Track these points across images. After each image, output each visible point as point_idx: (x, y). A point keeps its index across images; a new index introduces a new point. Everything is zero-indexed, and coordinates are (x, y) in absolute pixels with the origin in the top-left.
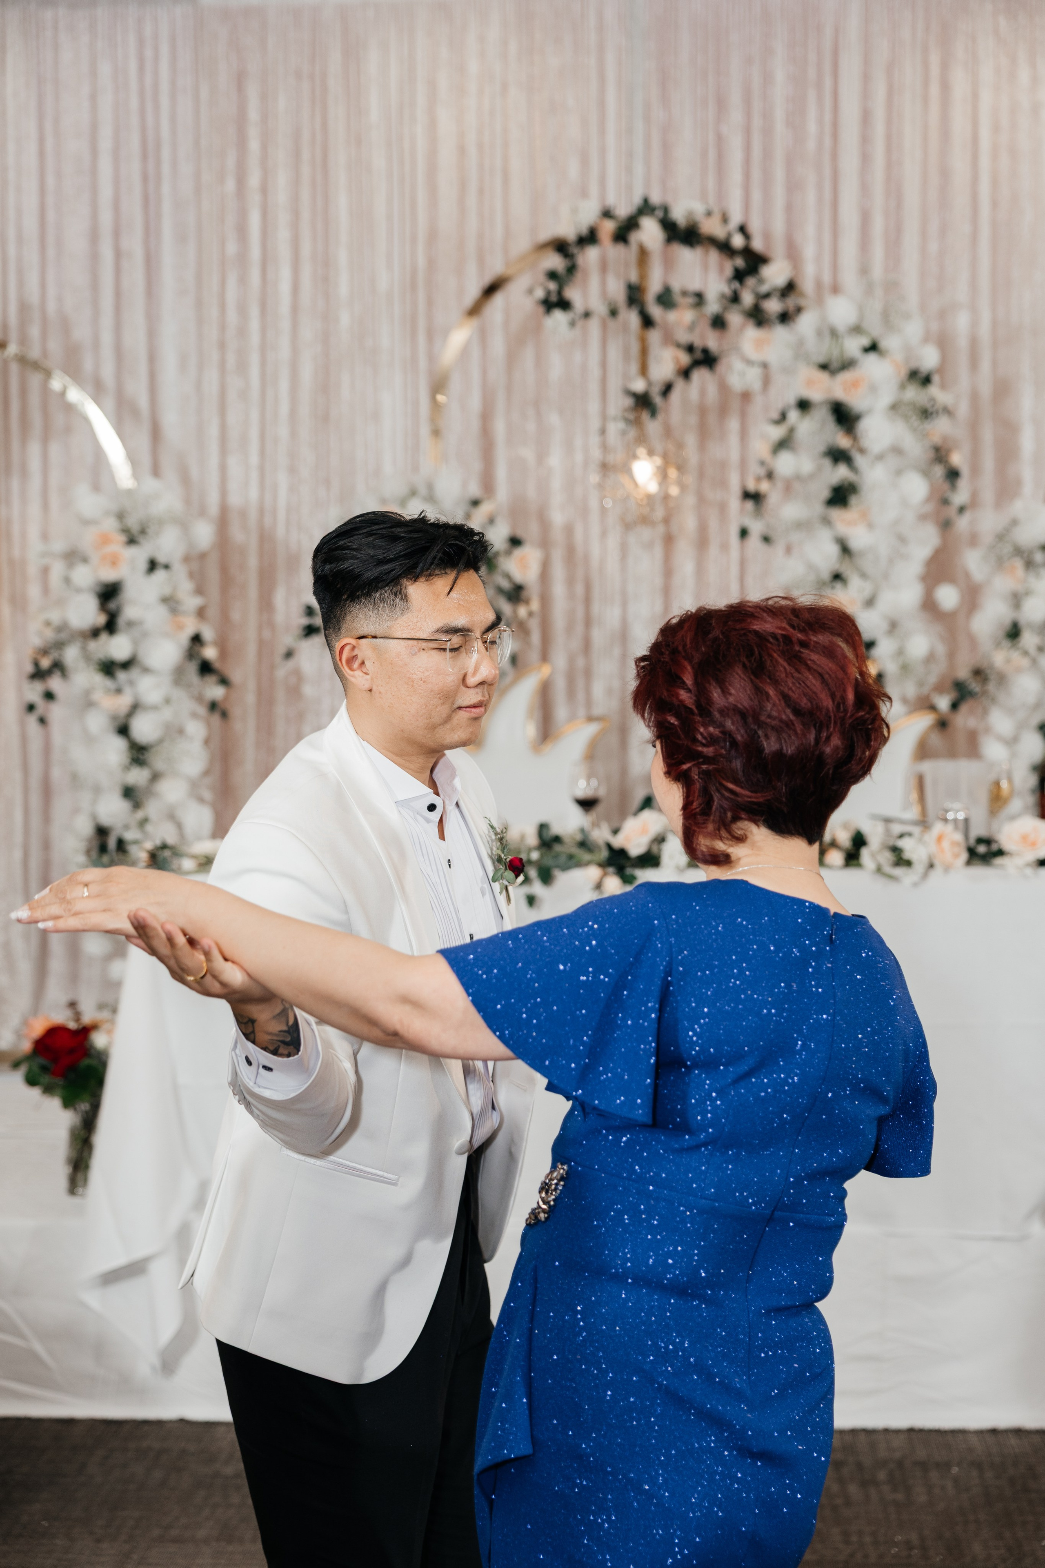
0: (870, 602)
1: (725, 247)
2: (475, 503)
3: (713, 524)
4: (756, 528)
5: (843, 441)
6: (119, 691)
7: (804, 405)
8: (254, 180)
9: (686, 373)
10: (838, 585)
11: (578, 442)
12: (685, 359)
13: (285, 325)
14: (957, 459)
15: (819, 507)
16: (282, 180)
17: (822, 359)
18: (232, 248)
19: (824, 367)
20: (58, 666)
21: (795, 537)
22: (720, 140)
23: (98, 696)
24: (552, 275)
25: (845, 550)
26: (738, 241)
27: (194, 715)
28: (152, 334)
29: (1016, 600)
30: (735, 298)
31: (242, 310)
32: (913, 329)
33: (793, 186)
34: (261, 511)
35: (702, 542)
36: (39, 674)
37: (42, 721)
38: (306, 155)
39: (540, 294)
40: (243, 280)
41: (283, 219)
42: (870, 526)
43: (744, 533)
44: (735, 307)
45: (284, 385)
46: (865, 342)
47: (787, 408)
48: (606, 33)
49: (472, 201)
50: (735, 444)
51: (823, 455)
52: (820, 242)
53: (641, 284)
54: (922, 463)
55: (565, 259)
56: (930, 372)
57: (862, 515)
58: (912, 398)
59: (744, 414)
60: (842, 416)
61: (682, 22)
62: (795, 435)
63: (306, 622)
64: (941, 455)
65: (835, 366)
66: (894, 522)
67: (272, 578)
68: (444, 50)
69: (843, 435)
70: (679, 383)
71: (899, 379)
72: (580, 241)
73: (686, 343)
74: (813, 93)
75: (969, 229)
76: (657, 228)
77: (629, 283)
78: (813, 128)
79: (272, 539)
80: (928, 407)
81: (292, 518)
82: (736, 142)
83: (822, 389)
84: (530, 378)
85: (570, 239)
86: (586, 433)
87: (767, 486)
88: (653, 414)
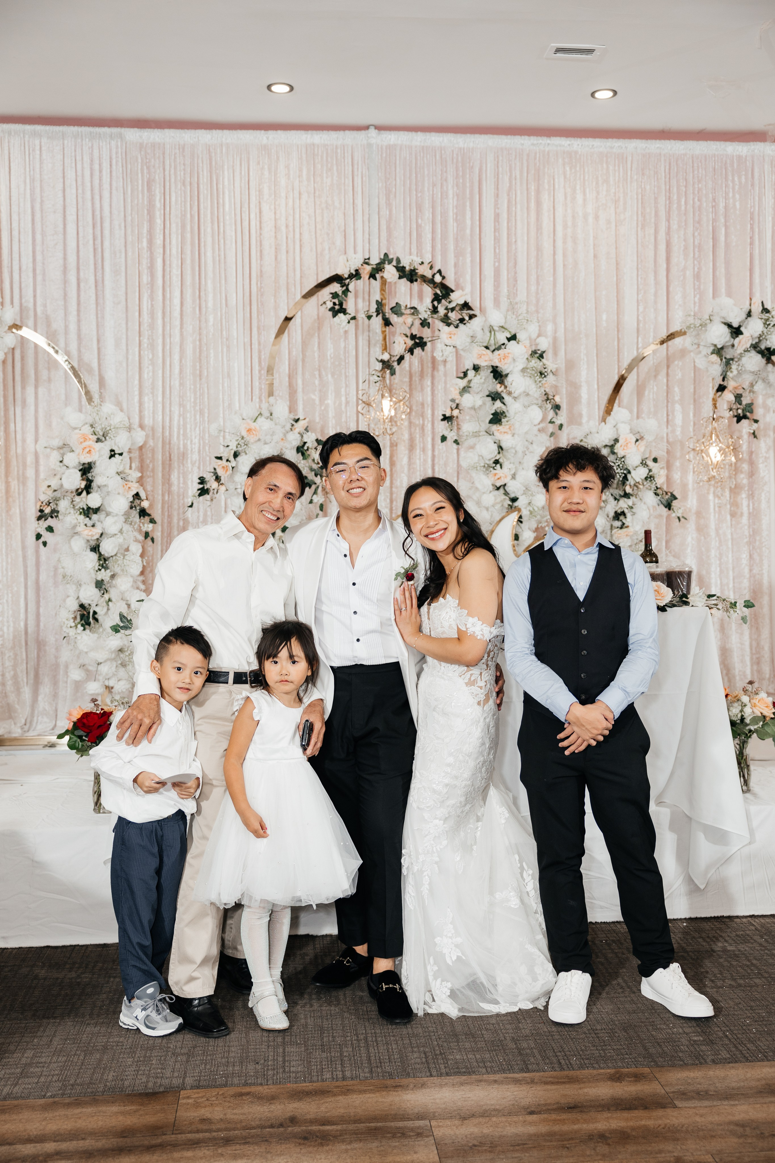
0: (514, 477)
1: (431, 281)
2: (297, 421)
4: (450, 435)
5: (499, 388)
6: (93, 526)
7: (476, 368)
8: (159, 241)
9: (411, 351)
10: (498, 466)
11: (343, 390)
12: (410, 343)
13: (177, 323)
14: (557, 399)
15: (485, 424)
16: (175, 241)
17: (485, 344)
18: (145, 279)
19: (487, 348)
20: (54, 513)
21: (471, 441)
22: (419, 227)
23: (81, 528)
24: (335, 295)
25: (500, 448)
26: (438, 279)
27: (136, 540)
28: (99, 326)
30: (435, 310)
31: (152, 315)
32: (533, 329)
33: (459, 254)
35: (412, 447)
36: (42, 516)
37: (45, 544)
39: (330, 305)
40: (152, 298)
41: (176, 263)
42: (513, 435)
43: (444, 439)
44: (435, 316)
45: (176, 357)
46: (509, 336)
47: (468, 370)
48: (356, 166)
49: (283, 256)
50: (429, 393)
51: (488, 396)
52: (472, 284)
53: (384, 302)
54: (540, 402)
55: (342, 287)
56: (544, 352)
57: (510, 428)
58: (535, 365)
59: (433, 377)
60: (498, 374)
61: (398, 162)
62: (471, 385)
63: (201, 486)
64: (550, 397)
65: (492, 348)
66: (526, 433)
67: (170, 465)
68: (266, 173)
69: (499, 385)
70: (407, 356)
71: (527, 355)
72: (351, 276)
73: (409, 335)
74: (468, 204)
75: (552, 279)
76: (394, 270)
77: (377, 301)
78: (468, 222)
79: (170, 443)
80: (544, 371)
81: (182, 432)
82: (427, 229)
83: (487, 359)
84: (316, 355)
85: (346, 276)
86: (348, 386)
87: (456, 413)
88: (395, 373)
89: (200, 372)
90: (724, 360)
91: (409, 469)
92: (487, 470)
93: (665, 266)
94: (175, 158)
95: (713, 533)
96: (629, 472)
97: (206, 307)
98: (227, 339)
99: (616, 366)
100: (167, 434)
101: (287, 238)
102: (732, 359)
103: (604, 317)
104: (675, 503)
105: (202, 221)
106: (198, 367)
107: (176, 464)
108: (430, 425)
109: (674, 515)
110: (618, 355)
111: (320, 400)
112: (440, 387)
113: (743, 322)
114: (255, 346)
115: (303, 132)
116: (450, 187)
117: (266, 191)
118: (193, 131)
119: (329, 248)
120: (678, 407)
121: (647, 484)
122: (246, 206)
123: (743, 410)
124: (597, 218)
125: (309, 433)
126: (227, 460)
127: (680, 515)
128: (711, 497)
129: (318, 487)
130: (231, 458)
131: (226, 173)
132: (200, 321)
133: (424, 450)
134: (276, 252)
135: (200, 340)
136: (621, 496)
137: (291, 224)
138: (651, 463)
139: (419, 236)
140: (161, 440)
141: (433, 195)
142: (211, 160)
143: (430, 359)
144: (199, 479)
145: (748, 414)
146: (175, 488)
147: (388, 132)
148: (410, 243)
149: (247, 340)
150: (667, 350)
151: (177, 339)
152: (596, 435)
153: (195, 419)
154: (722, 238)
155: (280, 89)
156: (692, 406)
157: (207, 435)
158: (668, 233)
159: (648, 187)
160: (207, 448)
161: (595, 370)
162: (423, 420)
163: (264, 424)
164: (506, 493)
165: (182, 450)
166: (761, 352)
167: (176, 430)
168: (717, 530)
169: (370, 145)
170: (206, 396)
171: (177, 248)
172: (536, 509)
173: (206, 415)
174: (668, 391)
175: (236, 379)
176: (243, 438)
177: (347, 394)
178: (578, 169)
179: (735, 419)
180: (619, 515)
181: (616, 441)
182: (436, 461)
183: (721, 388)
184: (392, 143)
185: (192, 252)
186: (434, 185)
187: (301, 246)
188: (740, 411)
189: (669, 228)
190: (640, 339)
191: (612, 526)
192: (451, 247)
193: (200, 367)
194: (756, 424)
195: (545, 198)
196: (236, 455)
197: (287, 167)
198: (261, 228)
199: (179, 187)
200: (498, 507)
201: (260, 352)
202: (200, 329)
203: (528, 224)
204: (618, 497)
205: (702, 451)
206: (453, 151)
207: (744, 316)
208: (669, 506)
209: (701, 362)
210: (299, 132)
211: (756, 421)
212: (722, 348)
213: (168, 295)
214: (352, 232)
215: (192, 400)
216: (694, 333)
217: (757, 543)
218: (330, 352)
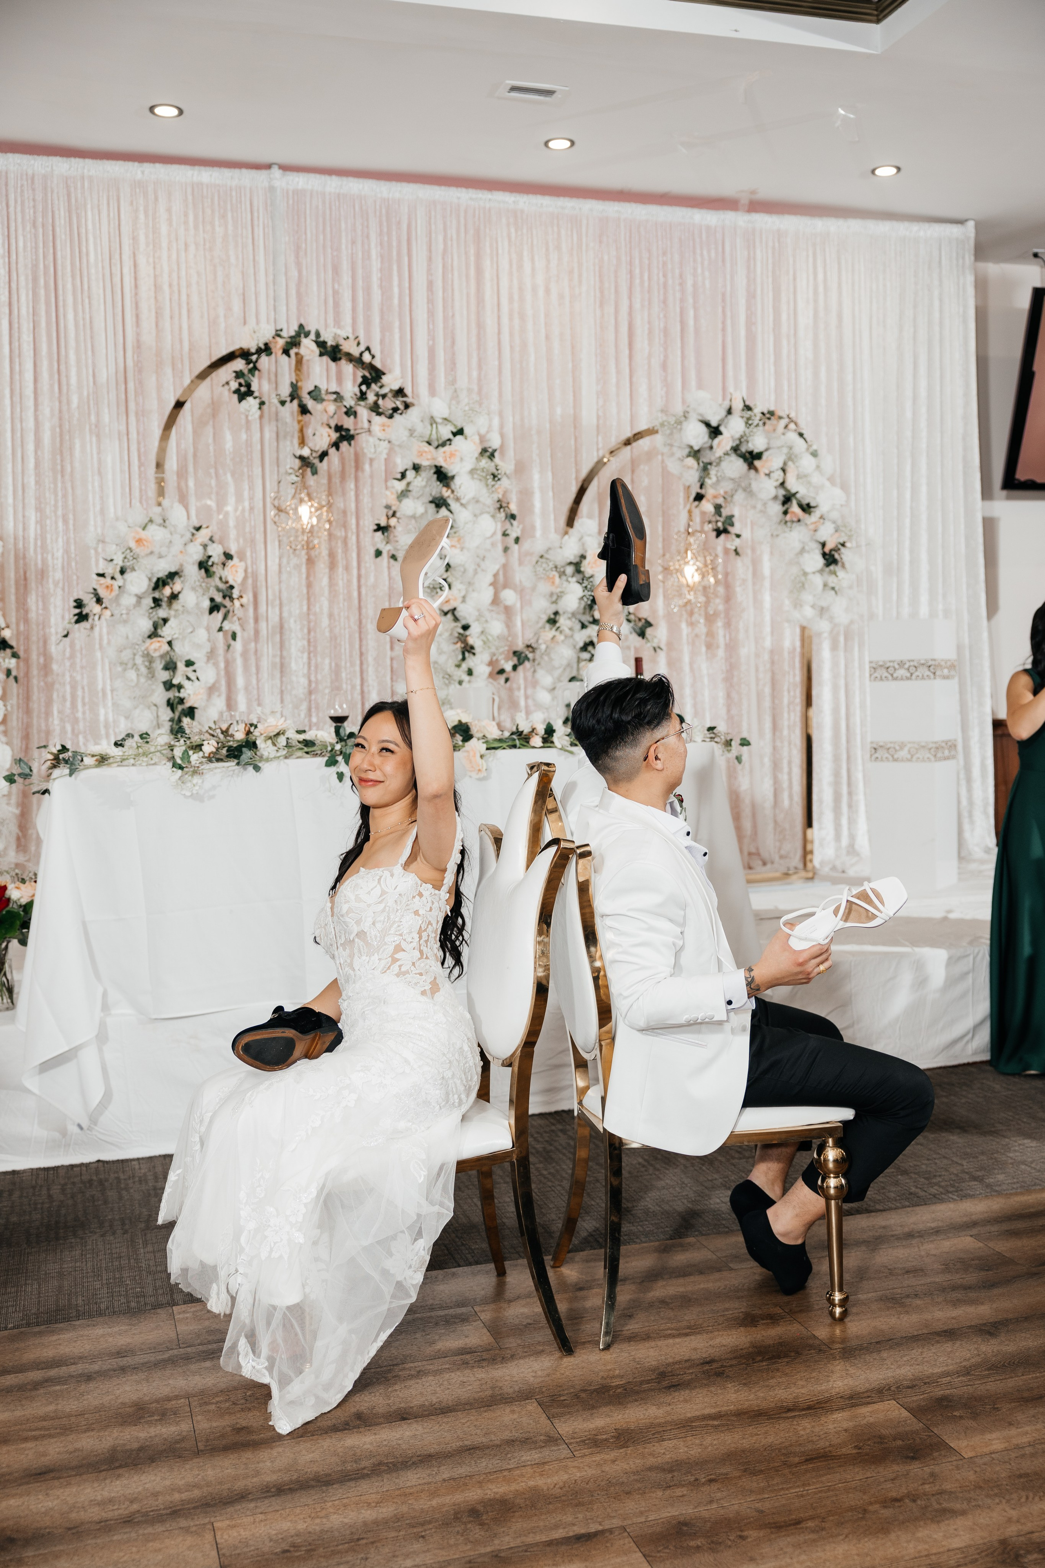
0: (465, 599)
1: (358, 361)
2: (198, 529)
3: (340, 551)
4: (386, 549)
5: (446, 493)
7: (416, 468)
11: (246, 494)
12: (335, 436)
13: (30, 403)
14: (513, 508)
17: (426, 439)
19: (429, 443)
22: (335, 293)
24: (239, 375)
25: (448, 565)
26: (367, 358)
29: (556, 598)
30: (363, 396)
32: (482, 422)
33: (386, 328)
34: (16, 538)
35: (332, 566)
38: (42, 282)
39: (234, 385)
41: (26, 327)
42: (462, 549)
43: (378, 553)
44: (362, 403)
45: (30, 447)
46: (454, 430)
47: (406, 470)
48: (256, 214)
49: (167, 324)
50: (353, 498)
51: (431, 502)
52: (402, 365)
53: (299, 384)
54: (492, 510)
55: (248, 363)
56: (495, 451)
57: (459, 540)
58: (486, 466)
59: (357, 479)
60: (442, 476)
61: (308, 212)
62: (410, 488)
63: (77, 611)
64: (504, 505)
65: (435, 444)
66: (478, 547)
67: (26, 586)
68: (142, 216)
69: (444, 489)
70: (332, 451)
71: (477, 454)
72: (259, 351)
73: (333, 425)
74: (395, 267)
75: (497, 363)
76: (314, 346)
77: (292, 383)
78: (396, 290)
79: (24, 558)
80: (496, 473)
81: (39, 543)
82: (347, 296)
83: (429, 457)
84: (211, 448)
85: (253, 350)
86: (251, 488)
87: (393, 522)
88: (315, 472)
89: (62, 466)
90: (701, 464)
91: (330, 592)
92: (432, 591)
93: (627, 352)
94: (22, 191)
95: (687, 669)
97: (68, 384)
98: (96, 426)
99: (574, 470)
100: (21, 546)
101: (171, 299)
102: (710, 464)
103: (559, 411)
104: (649, 631)
105: (59, 273)
106: (59, 461)
107: (33, 585)
108: (354, 538)
109: (649, 645)
110: (576, 457)
111: (218, 505)
112: (365, 491)
113: (722, 420)
114: (134, 435)
115: (188, 167)
116: (373, 245)
117: (142, 239)
118: (45, 158)
119: (225, 316)
122: (117, 256)
123: (723, 523)
124: (547, 291)
125: (215, 545)
126: (113, 578)
127: (655, 645)
128: (684, 626)
129: (228, 612)
130: (118, 575)
131: (89, 213)
132: (60, 402)
133: (347, 568)
134: (157, 318)
135: (61, 426)
136: (590, 623)
137: (175, 283)
139: (336, 305)
140: (12, 553)
141: (352, 254)
142: (69, 195)
143: (352, 456)
144: (75, 601)
145: (730, 529)
146: (32, 615)
147: (295, 174)
148: (326, 313)
149: (123, 428)
150: (632, 452)
151: (30, 424)
152: (559, 550)
153: (57, 528)
154: (691, 322)
155: (167, 112)
156: (660, 519)
157: (73, 547)
158: (630, 314)
159: (606, 258)
160: (73, 564)
161: (550, 474)
162: (346, 532)
163: (155, 533)
164: (456, 619)
165: (40, 566)
166: (743, 456)
167: (32, 541)
168: (691, 664)
169: (272, 189)
170: (70, 498)
171: (28, 307)
172: (490, 638)
173: (71, 522)
175: (110, 476)
176: (131, 550)
177: (251, 499)
178: (525, 231)
179: (714, 533)
180: (588, 645)
181: (583, 557)
182: (363, 581)
183: (699, 497)
184: (300, 187)
185: (48, 312)
186: (354, 242)
187: (189, 311)
188: (720, 525)
189: (631, 307)
190: (600, 438)
191: (579, 658)
192: (376, 319)
193: (62, 461)
194: (738, 540)
195: (487, 263)
196: (122, 572)
197: (169, 210)
198: (136, 286)
199: (28, 228)
200: (447, 635)
201: (139, 443)
202: (60, 411)
203: (468, 295)
204: (586, 623)
205: (677, 570)
206: (375, 202)
207: (723, 413)
208: (642, 634)
209: (673, 466)
210: (183, 167)
211: (738, 536)
212: (699, 451)
213: (17, 368)
214: (253, 297)
215: (53, 502)
216: (668, 432)
217: (735, 679)
218: (229, 445)
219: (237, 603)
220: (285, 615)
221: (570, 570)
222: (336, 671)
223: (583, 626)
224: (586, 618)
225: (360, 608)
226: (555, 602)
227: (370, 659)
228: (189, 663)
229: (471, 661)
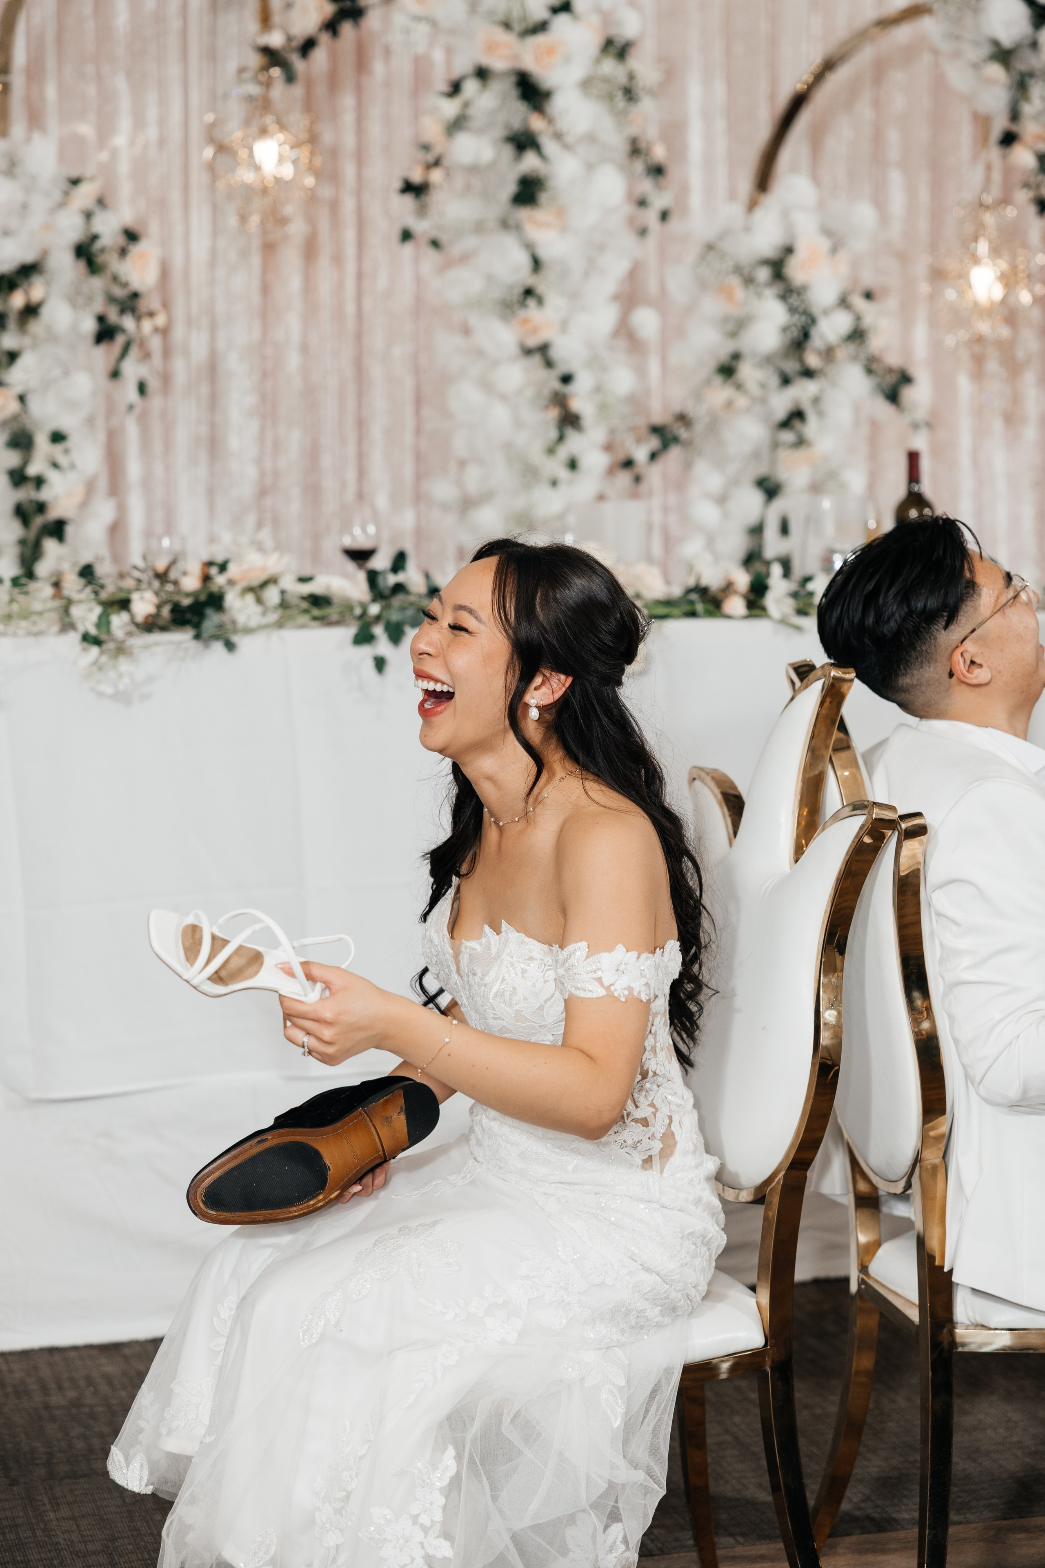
0: (564, 326)
2: (75, 182)
3: (324, 226)
4: (421, 227)
5: (537, 123)
7: (482, 74)
10: (531, 303)
11: (152, 113)
12: (331, 8)
14: (659, 153)
15: (501, 206)
17: (502, 19)
19: (508, 27)
21: (469, 242)
25: (535, 260)
29: (735, 327)
35: (310, 253)
42: (563, 231)
43: (407, 235)
47: (461, 77)
50: (352, 127)
51: (507, 140)
54: (619, 157)
56: (629, 43)
57: (554, 216)
58: (612, 72)
59: (358, 89)
60: (530, 91)
62: (469, 113)
64: (643, 145)
65: (517, 27)
66: (593, 227)
69: (534, 117)
70: (324, 39)
71: (594, 50)
80: (630, 86)
83: (507, 54)
84: (90, 26)
86: (163, 102)
87: (436, 176)
88: (290, 77)
90: (1015, 76)
91: (305, 304)
92: (505, 310)
96: (813, 321)
102: (1031, 80)
104: (908, 394)
108: (352, 202)
109: (906, 418)
111: (99, 135)
120: (896, 178)
121: (851, 348)
125: (105, 214)
127: (915, 418)
128: (963, 380)
129: (131, 340)
133: (337, 259)
136: (799, 375)
138: (859, 302)
143: (355, 45)
152: (743, 237)
156: (925, 175)
161: (721, 86)
162: (336, 189)
164: (549, 364)
172: (610, 399)
174: (878, 138)
177: (162, 121)
179: (1034, 208)
180: (793, 418)
181: (789, 250)
183: (1009, 139)
191: (774, 441)
200: (530, 393)
204: (791, 376)
208: (893, 396)
209: (959, 77)
212: (1012, 49)
216: (948, 12)
218: (122, 19)
219: (147, 326)
220: (221, 344)
221: (763, 274)
222: (313, 454)
223: (786, 381)
224: (791, 366)
225: (359, 336)
226: (733, 334)
227: (376, 431)
228: (57, 437)
229: (575, 443)
